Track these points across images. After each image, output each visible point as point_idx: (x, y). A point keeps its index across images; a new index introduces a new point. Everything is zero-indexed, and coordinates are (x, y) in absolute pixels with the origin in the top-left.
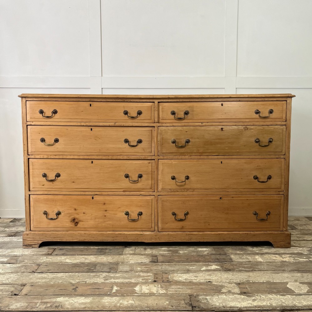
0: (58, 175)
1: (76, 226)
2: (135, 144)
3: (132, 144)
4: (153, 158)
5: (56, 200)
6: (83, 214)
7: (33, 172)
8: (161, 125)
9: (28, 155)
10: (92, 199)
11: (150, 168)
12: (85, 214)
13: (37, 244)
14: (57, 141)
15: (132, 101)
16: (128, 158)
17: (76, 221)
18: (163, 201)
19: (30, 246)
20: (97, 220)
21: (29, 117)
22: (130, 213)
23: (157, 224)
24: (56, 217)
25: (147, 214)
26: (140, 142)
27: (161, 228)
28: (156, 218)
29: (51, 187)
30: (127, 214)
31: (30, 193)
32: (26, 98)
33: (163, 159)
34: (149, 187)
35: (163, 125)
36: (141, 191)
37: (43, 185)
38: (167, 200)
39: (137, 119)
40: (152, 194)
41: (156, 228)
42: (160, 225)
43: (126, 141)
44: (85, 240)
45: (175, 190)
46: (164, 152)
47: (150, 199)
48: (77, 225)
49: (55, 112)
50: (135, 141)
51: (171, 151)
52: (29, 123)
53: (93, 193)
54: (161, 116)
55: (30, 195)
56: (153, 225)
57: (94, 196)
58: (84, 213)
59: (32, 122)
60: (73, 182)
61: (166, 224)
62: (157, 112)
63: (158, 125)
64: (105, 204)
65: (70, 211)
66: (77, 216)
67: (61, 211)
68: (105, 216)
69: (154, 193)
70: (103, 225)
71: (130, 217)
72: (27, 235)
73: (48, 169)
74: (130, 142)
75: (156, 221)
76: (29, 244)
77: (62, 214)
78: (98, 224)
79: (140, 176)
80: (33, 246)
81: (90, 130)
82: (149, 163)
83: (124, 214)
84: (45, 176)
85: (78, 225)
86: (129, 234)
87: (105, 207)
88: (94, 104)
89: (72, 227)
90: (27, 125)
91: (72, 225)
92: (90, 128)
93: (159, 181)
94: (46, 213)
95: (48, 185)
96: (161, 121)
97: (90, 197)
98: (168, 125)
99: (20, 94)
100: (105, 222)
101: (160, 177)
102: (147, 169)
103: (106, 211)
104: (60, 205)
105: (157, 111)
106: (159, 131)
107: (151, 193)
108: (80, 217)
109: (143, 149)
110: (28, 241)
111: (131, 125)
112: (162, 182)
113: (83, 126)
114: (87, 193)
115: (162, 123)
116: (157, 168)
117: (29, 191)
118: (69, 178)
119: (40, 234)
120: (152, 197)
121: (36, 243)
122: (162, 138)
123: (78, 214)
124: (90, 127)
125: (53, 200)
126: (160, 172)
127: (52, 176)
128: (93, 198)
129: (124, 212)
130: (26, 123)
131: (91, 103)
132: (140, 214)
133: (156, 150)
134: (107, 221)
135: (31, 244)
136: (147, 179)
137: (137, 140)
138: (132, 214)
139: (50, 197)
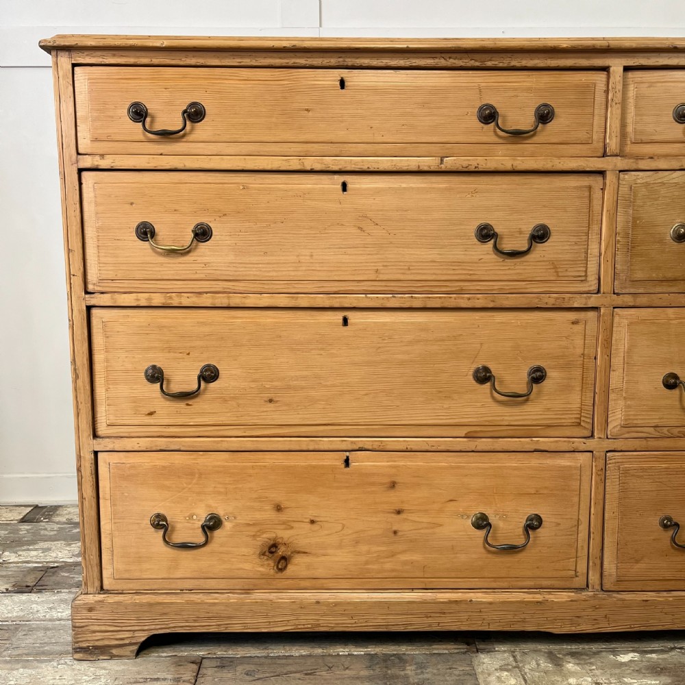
0: (209, 375)
1: (281, 570)
2: (522, 245)
3: (508, 246)
4: (593, 301)
5: (201, 474)
6: (309, 526)
7: (107, 360)
8: (634, 167)
9: (87, 292)
10: (343, 466)
11: (579, 342)
12: (315, 527)
13: (130, 644)
14: (203, 234)
15: (514, 63)
16: (491, 305)
17: (281, 551)
18: (626, 472)
19: (103, 653)
20: (364, 548)
21: (88, 136)
22: (492, 519)
23: (598, 562)
24: (202, 539)
25: (558, 524)
26: (540, 235)
27: (614, 578)
28: (596, 538)
29: (180, 421)
30: (482, 523)
31: (98, 445)
32: (74, 54)
33: (631, 304)
34: (570, 418)
35: (643, 164)
36: (542, 433)
37: (151, 414)
38: (643, 469)
39: (535, 139)
40: (582, 447)
41: (594, 578)
42: (610, 566)
43: (486, 234)
44: (319, 625)
45: (675, 431)
46: (639, 275)
47: (576, 468)
48: (285, 567)
49: (195, 114)
50: (521, 232)
51: (669, 275)
52: (87, 162)
53: (347, 443)
54: (630, 129)
55: (96, 453)
56: (582, 567)
57: (352, 456)
58: (312, 522)
59: (102, 156)
60: (271, 401)
61: (637, 562)
62: (619, 111)
63: (621, 163)
64: (393, 485)
65: (258, 516)
66: (284, 534)
67: (221, 512)
68: (395, 532)
69: (591, 444)
70: (388, 566)
71: (495, 538)
72: (90, 610)
73: (170, 350)
74: (502, 238)
75: (594, 551)
76: (97, 644)
77: (227, 525)
78: (367, 563)
79: (538, 376)
80: (114, 651)
81: (339, 187)
82: (573, 323)
83: (469, 522)
84: (156, 376)
85: (289, 567)
86: (491, 603)
87: (395, 498)
88: (357, 78)
89: (263, 577)
90: (80, 171)
91: (265, 567)
92: (340, 179)
93: (612, 396)
94: (160, 523)
95: (168, 411)
96: (629, 148)
97: (336, 460)
98: (662, 164)
99: (49, 36)
100: (393, 555)
101: (616, 379)
102: (567, 348)
103: (399, 512)
104: (219, 493)
105: (619, 106)
106: (624, 190)
107: (579, 443)
108: (298, 536)
109: (554, 265)
110: (94, 632)
111: (508, 167)
112: (625, 398)
113: (312, 172)
114: (325, 443)
115: (638, 158)
116: (608, 343)
117: (95, 436)
118: (253, 384)
119: (141, 605)
120: (583, 458)
121: (127, 642)
122: (635, 219)
123: (288, 525)
124: (336, 177)
125: (190, 473)
126: (617, 361)
127: (184, 377)
128: (347, 462)
129: (468, 517)
130: (77, 161)
131: (344, 73)
132: (534, 524)
133: (606, 271)
134: (404, 552)
135: (107, 643)
136: (566, 388)
137: (528, 228)
138: (501, 524)
139: (178, 459)
